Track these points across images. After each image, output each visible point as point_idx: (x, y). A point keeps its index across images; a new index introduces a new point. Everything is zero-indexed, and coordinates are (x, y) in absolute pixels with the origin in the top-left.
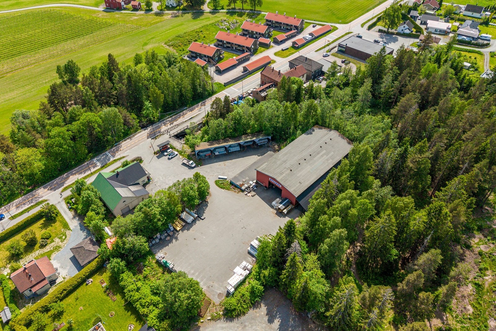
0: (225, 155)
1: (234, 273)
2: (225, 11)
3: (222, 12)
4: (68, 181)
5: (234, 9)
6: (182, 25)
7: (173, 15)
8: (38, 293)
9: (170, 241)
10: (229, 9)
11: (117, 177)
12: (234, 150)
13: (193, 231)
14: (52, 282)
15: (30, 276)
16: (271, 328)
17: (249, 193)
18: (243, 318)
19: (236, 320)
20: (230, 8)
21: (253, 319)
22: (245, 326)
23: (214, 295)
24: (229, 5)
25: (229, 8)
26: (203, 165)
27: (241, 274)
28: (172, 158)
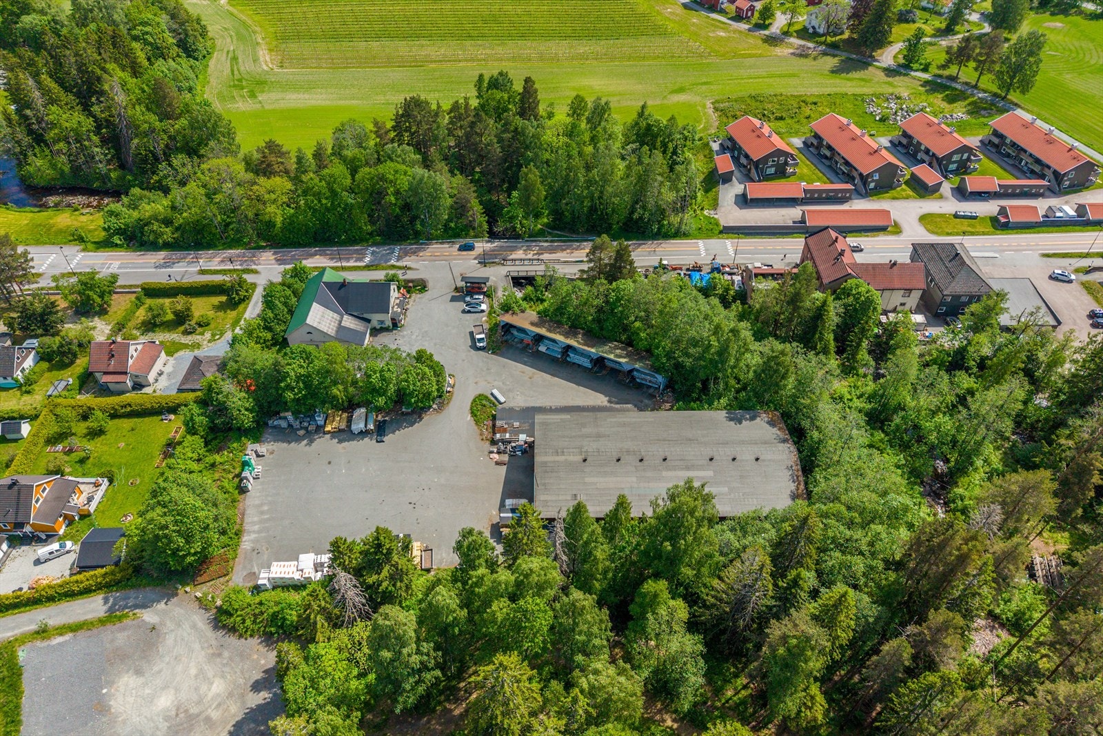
0: (554, 360)
1: (297, 559)
2: (926, 76)
3: (914, 78)
4: (310, 260)
5: (953, 79)
6: (794, 75)
7: (798, 52)
8: (111, 386)
9: (299, 439)
10: (940, 76)
11: (340, 289)
12: (576, 361)
13: (344, 448)
14: (138, 386)
15: (113, 356)
16: (243, 696)
17: (499, 453)
18: (232, 640)
19: (220, 633)
20: (946, 73)
21: (243, 656)
22: (220, 655)
23: (244, 567)
24: (944, 67)
25: (941, 72)
26: (497, 354)
27: (302, 570)
28: (469, 312)
